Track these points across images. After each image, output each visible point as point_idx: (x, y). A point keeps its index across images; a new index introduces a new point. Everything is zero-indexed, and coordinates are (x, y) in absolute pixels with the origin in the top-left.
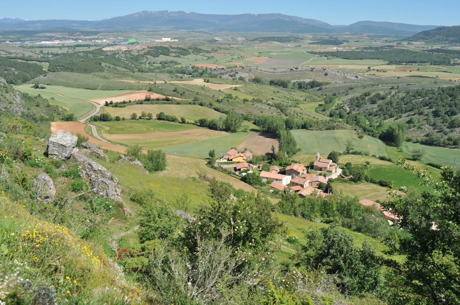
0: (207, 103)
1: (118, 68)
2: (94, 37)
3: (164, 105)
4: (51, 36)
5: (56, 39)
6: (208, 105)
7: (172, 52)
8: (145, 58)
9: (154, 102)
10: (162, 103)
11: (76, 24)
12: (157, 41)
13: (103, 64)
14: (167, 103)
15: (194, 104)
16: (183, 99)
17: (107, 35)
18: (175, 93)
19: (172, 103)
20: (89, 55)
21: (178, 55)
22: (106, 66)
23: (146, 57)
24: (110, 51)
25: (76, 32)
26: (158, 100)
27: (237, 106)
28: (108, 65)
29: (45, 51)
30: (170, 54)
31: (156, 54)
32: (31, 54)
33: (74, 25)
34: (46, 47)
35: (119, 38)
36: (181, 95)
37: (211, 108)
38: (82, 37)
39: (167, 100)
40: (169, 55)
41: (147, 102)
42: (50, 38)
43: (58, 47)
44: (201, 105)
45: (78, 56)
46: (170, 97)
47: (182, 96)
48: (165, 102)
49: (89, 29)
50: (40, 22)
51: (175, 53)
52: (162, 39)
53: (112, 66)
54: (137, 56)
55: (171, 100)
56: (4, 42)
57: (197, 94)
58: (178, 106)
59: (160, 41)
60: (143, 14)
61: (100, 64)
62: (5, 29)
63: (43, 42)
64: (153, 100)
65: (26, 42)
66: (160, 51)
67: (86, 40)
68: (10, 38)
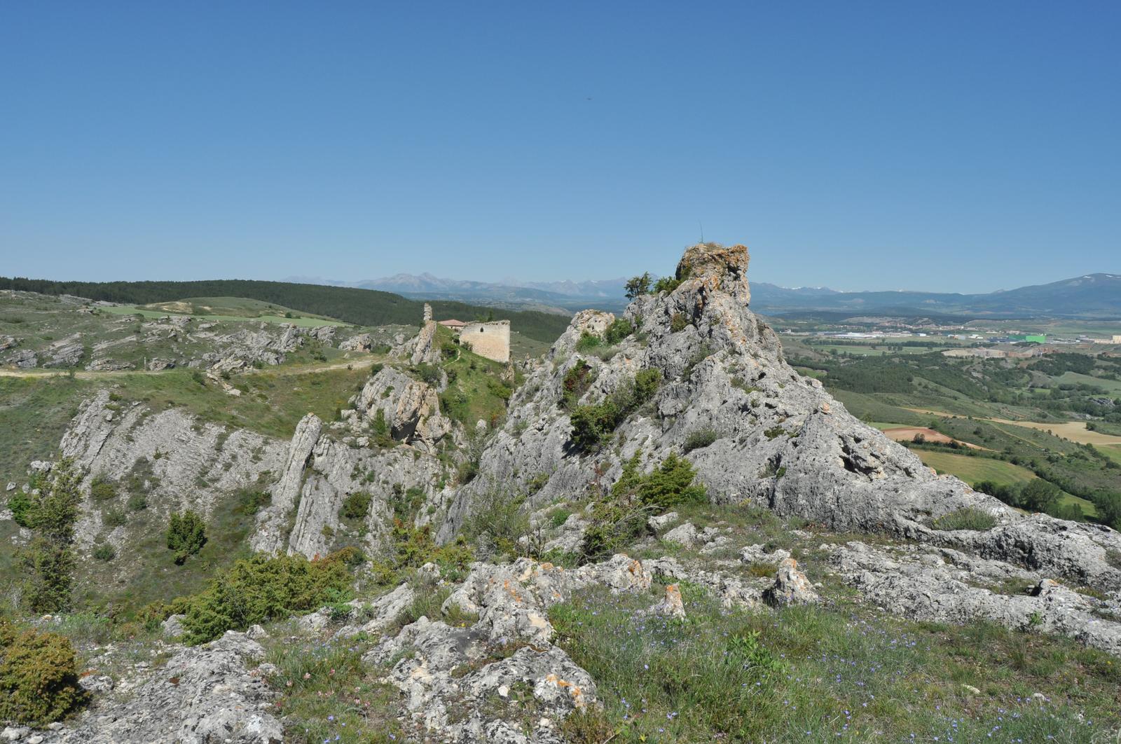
0: (1028, 461)
1: (943, 389)
2: (958, 327)
3: (945, 454)
4: (872, 323)
5: (877, 330)
6: (1027, 465)
7: (1099, 367)
8: (1026, 375)
9: (928, 447)
10: (941, 451)
11: (932, 301)
12: (1097, 341)
13: (916, 381)
14: (952, 452)
15: (1002, 459)
16: (983, 449)
17: (987, 325)
18: (975, 436)
19: (960, 453)
20: (910, 362)
21: (1112, 373)
22: (920, 384)
23: (1030, 375)
24: (957, 357)
25: (921, 317)
26: (937, 443)
27: (1082, 473)
28: (924, 381)
29: (840, 350)
30: (1092, 372)
31: (1056, 370)
32: (811, 354)
33: (928, 301)
34: (848, 344)
35: (1011, 332)
36: (985, 441)
37: (1031, 470)
38: (933, 327)
39: (954, 446)
40: (1088, 374)
41: (915, 445)
42: (869, 328)
43: (870, 344)
44: (1015, 462)
45: (889, 364)
46: (960, 443)
47: (986, 444)
48: (949, 449)
49: (957, 311)
50: (864, 295)
51: (1105, 369)
52: (1111, 338)
53: (932, 385)
54: (1010, 371)
55: (961, 448)
56: (783, 330)
57: (1016, 443)
58: (970, 459)
59: (1106, 342)
60: (1093, 281)
61: (910, 380)
62: (797, 308)
63: (850, 335)
64: (928, 443)
65: (819, 333)
66: (1069, 363)
67: (936, 333)
68: (795, 325)
